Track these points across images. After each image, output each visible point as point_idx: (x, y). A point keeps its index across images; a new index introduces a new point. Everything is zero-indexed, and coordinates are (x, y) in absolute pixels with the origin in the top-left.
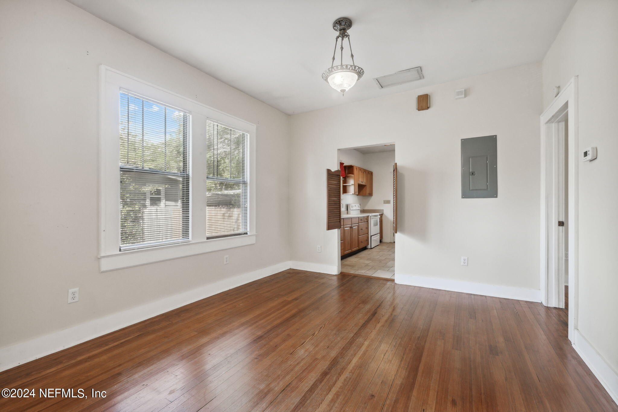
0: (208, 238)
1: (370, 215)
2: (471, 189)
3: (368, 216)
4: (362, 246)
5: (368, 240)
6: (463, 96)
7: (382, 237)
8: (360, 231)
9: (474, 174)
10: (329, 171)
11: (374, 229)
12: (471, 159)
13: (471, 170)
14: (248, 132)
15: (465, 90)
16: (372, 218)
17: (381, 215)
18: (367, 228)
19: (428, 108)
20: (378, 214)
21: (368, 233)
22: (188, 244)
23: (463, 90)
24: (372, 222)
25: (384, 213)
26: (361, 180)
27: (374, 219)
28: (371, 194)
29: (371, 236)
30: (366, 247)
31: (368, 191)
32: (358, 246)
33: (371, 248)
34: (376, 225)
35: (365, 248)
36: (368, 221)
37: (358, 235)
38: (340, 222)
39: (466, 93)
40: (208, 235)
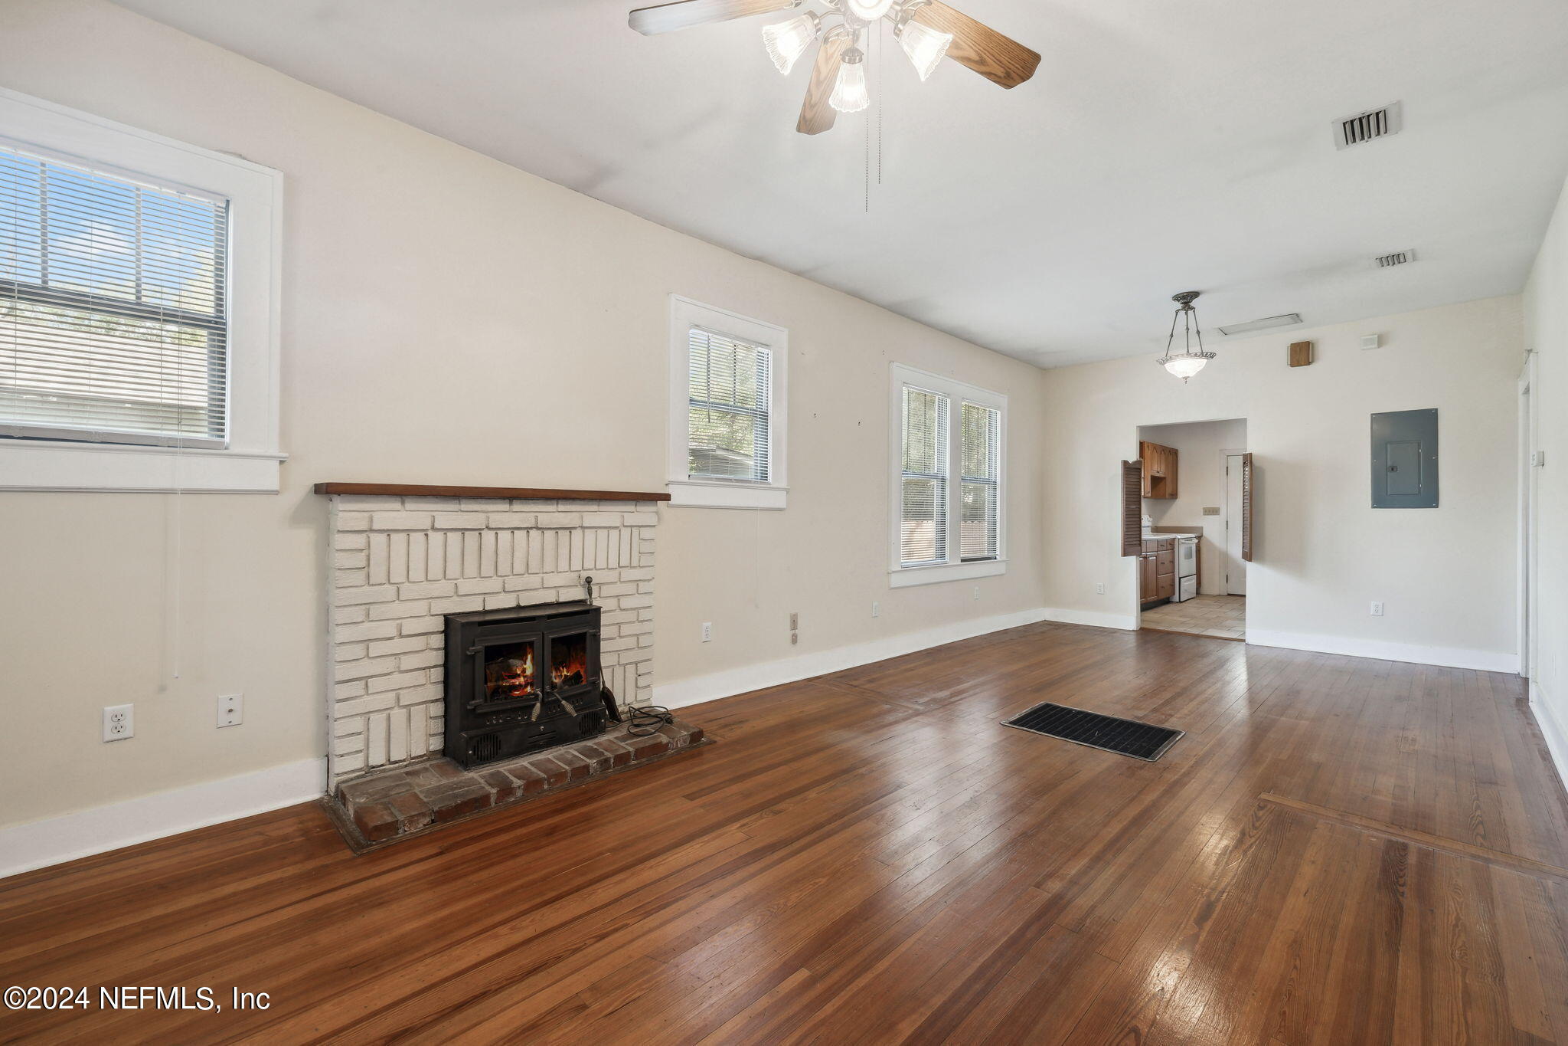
0: (963, 561)
1: (1179, 537)
2: (1389, 493)
3: (1174, 539)
4: (1163, 596)
5: (1173, 585)
6: (1376, 346)
7: (1200, 583)
8: (1160, 567)
9: (1395, 469)
10: (1125, 463)
11: (1185, 566)
12: (1389, 446)
13: (1389, 464)
14: (998, 408)
15: (1378, 337)
16: (1183, 543)
17: (1199, 538)
18: (1173, 562)
19: (1309, 363)
20: (1193, 535)
21: (1173, 572)
22: (945, 566)
23: (1376, 336)
24: (1181, 551)
25: (1205, 534)
26: (1155, 468)
27: (1185, 544)
28: (1174, 495)
29: (1180, 578)
30: (1169, 598)
31: (1169, 490)
32: (1157, 595)
33: (1180, 602)
34: (1189, 556)
35: (1167, 601)
36: (1173, 549)
37: (1157, 573)
38: (1140, 545)
39: (1381, 341)
40: (963, 555)
